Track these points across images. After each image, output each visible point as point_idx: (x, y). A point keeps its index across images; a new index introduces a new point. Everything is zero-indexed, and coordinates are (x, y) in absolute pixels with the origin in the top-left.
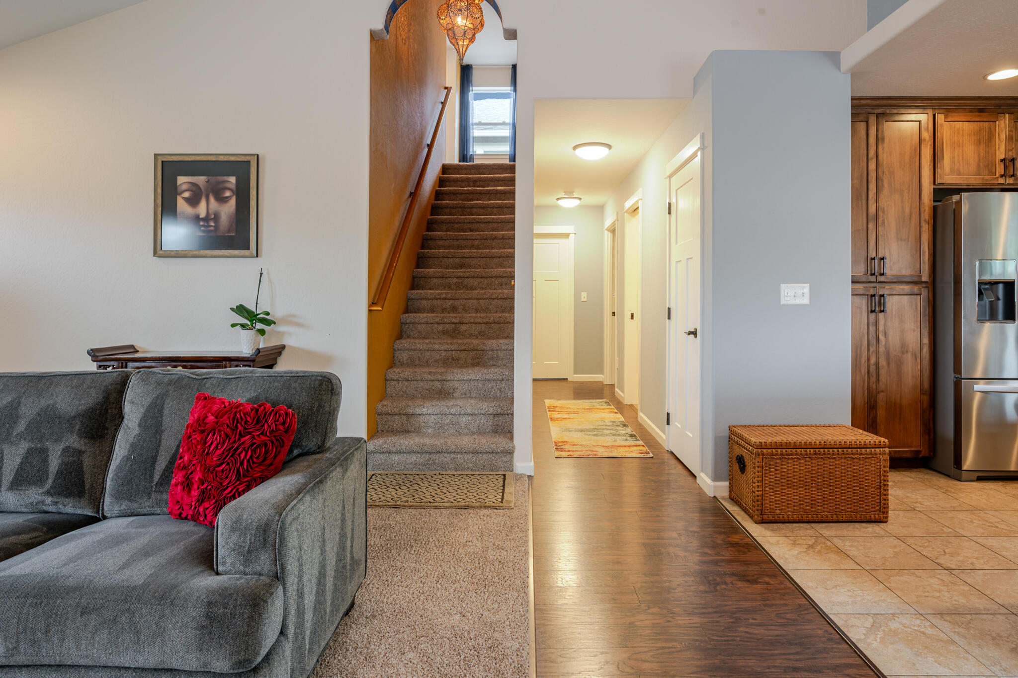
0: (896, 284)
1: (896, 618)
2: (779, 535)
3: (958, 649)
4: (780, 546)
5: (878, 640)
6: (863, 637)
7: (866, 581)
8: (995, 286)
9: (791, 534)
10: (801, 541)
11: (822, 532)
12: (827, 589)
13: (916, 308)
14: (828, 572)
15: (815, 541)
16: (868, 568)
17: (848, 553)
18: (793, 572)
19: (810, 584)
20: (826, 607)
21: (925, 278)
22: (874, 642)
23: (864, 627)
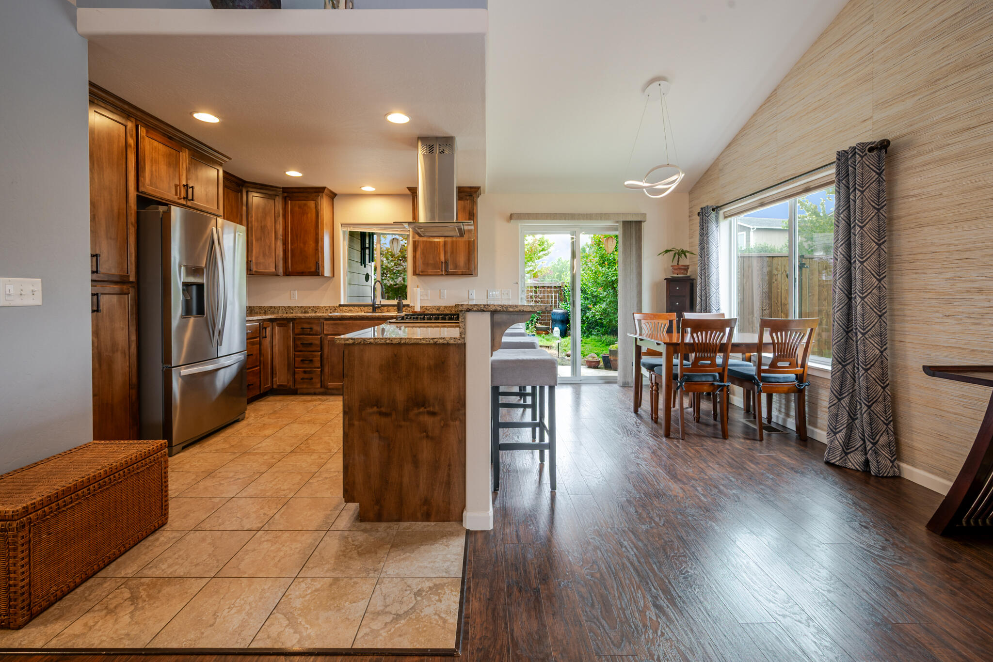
0: (106, 283)
1: (290, 597)
2: (75, 618)
3: (344, 581)
4: (97, 627)
5: (308, 626)
6: (297, 636)
7: (229, 587)
8: (190, 287)
9: (91, 604)
10: (114, 603)
11: (123, 574)
12: (213, 625)
13: (125, 307)
14: (188, 608)
15: (130, 589)
16: (213, 575)
17: (176, 575)
18: (156, 641)
19: (192, 636)
20: (237, 642)
21: (132, 278)
22: (309, 631)
23: (286, 627)
